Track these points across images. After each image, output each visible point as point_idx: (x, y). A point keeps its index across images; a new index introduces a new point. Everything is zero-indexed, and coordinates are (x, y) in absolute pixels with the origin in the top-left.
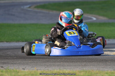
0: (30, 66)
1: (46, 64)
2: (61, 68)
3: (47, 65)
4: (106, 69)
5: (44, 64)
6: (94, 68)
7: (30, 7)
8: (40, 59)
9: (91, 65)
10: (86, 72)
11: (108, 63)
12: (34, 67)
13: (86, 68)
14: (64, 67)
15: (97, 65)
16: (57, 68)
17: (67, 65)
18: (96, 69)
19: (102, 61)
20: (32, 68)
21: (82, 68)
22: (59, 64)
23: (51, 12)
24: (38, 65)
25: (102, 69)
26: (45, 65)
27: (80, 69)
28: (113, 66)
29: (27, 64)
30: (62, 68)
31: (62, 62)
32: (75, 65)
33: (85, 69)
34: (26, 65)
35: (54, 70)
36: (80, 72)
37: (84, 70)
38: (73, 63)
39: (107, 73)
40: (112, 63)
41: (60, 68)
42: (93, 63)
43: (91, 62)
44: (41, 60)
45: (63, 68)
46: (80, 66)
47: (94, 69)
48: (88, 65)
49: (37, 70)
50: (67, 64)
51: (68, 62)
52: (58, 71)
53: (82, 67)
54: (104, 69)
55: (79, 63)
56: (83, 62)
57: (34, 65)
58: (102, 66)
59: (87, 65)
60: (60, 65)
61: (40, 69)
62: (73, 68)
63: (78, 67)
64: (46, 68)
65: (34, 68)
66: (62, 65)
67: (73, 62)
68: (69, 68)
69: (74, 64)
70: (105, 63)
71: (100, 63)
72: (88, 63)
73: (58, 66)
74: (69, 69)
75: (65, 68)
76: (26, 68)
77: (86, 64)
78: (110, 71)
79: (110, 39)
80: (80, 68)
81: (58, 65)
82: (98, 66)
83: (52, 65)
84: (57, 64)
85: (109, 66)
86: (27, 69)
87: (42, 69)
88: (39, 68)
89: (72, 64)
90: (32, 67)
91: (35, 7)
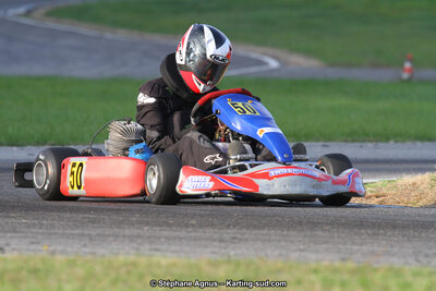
0: (26, 237)
1: (86, 232)
2: (142, 248)
3: (90, 235)
4: (313, 256)
5: (79, 231)
6: (269, 252)
7: (28, 14)
8: (66, 211)
9: (258, 239)
10: (238, 264)
11: (320, 233)
12: (39, 243)
13: (239, 252)
14: (154, 247)
15: (279, 241)
16: (127, 248)
17: (168, 238)
18: (276, 253)
19: (300, 223)
20: (33, 247)
21: (223, 251)
22: (135, 231)
23: (108, 35)
24: (56, 234)
25: (296, 255)
26: (83, 235)
27: (214, 253)
28: (341, 246)
29: (15, 232)
30: (147, 247)
31: (148, 224)
32: (195, 239)
33: (236, 255)
34: (9, 235)
35: (117, 254)
36: (215, 264)
37: (229, 256)
38: (190, 229)
39: (316, 271)
40: (336, 235)
41: (138, 249)
42: (265, 232)
43: (256, 227)
44: (67, 215)
45: (151, 250)
46: (214, 240)
47: (267, 256)
48: (247, 240)
49: (53, 253)
50: (166, 233)
51: (169, 225)
52: (132, 258)
53: (223, 245)
54: (304, 254)
55: (209, 232)
56: (228, 227)
57: (40, 236)
58: (300, 241)
59: (240, 240)
60: (139, 236)
61: (63, 252)
62: (187, 248)
63: (206, 247)
64: (85, 246)
65: (39, 247)
66: (149, 237)
67: (187, 226)
68: (173, 248)
69: (193, 234)
70: (309, 233)
71: (292, 233)
72: (244, 230)
73: (132, 241)
74: (173, 252)
75: (158, 247)
76: (8, 245)
77: (238, 236)
78: (326, 263)
79: (329, 140)
80: (217, 250)
81: (132, 238)
82: (283, 243)
83: (109, 235)
84: (127, 232)
85: (325, 246)
86: (14, 249)
87: (70, 249)
88: (59, 248)
89: (183, 233)
90: (32, 243)
91: (49, 14)
